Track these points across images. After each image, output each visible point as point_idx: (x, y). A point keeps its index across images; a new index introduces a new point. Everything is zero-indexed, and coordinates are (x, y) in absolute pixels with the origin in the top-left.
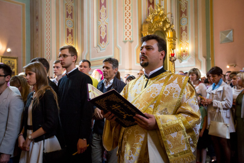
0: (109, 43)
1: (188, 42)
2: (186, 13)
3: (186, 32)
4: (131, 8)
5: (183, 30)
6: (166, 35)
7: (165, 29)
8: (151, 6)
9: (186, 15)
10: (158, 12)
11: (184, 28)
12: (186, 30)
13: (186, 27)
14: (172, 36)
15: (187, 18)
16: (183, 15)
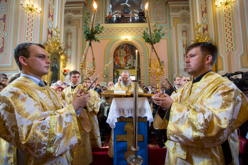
0: (6, 54)
1: (71, 64)
2: (70, 47)
3: (70, 59)
4: (33, 30)
5: (68, 58)
6: (60, 57)
7: (60, 53)
8: (50, 35)
9: (70, 49)
10: (55, 40)
11: (69, 56)
12: (70, 57)
13: (70, 56)
14: (64, 59)
15: (71, 51)
16: (69, 48)
